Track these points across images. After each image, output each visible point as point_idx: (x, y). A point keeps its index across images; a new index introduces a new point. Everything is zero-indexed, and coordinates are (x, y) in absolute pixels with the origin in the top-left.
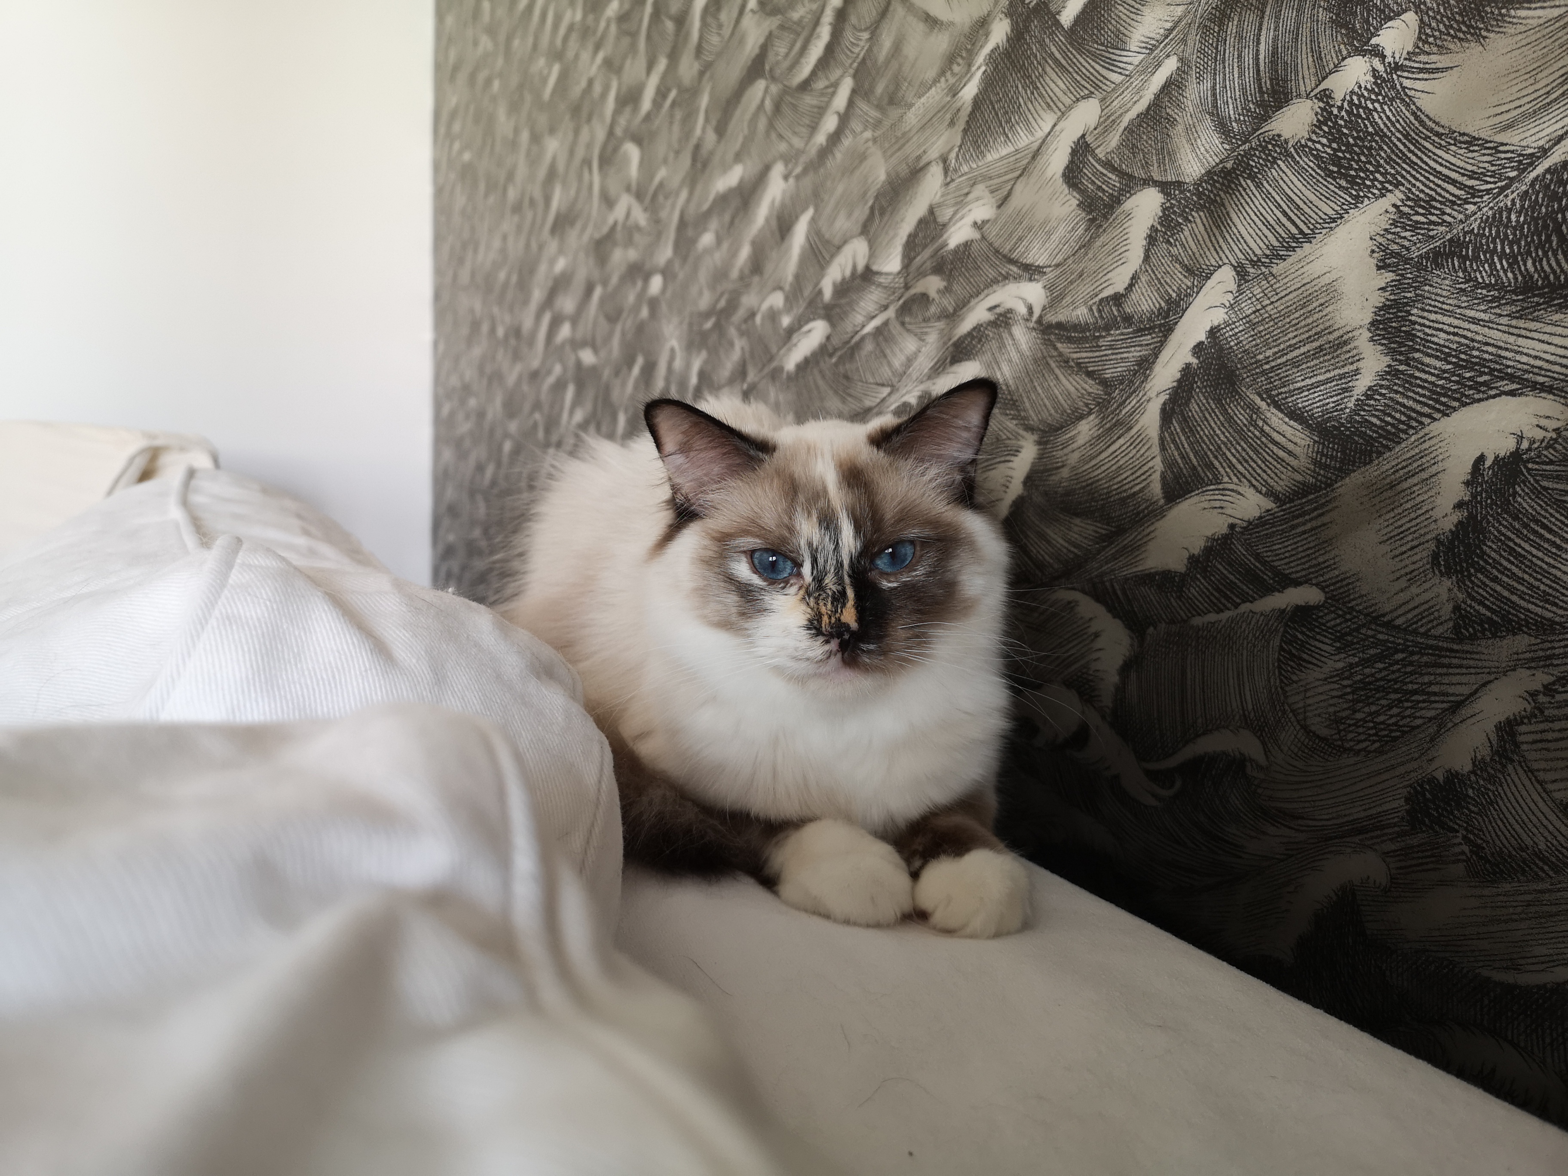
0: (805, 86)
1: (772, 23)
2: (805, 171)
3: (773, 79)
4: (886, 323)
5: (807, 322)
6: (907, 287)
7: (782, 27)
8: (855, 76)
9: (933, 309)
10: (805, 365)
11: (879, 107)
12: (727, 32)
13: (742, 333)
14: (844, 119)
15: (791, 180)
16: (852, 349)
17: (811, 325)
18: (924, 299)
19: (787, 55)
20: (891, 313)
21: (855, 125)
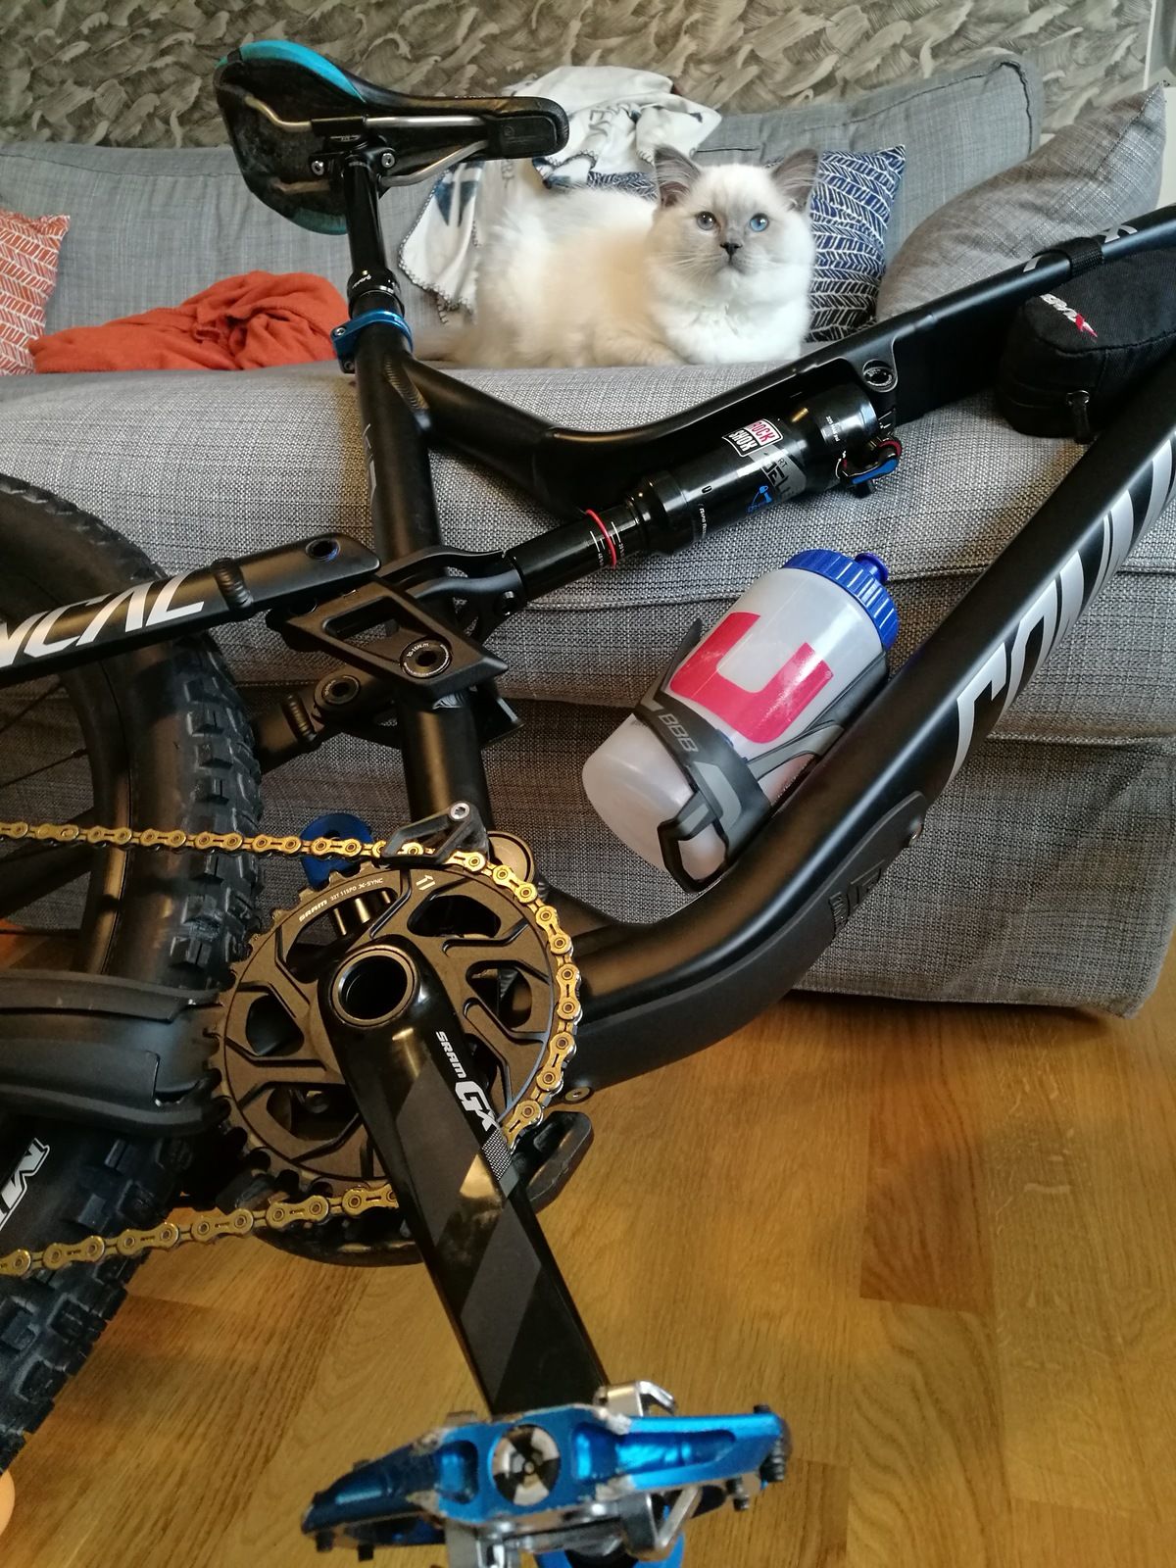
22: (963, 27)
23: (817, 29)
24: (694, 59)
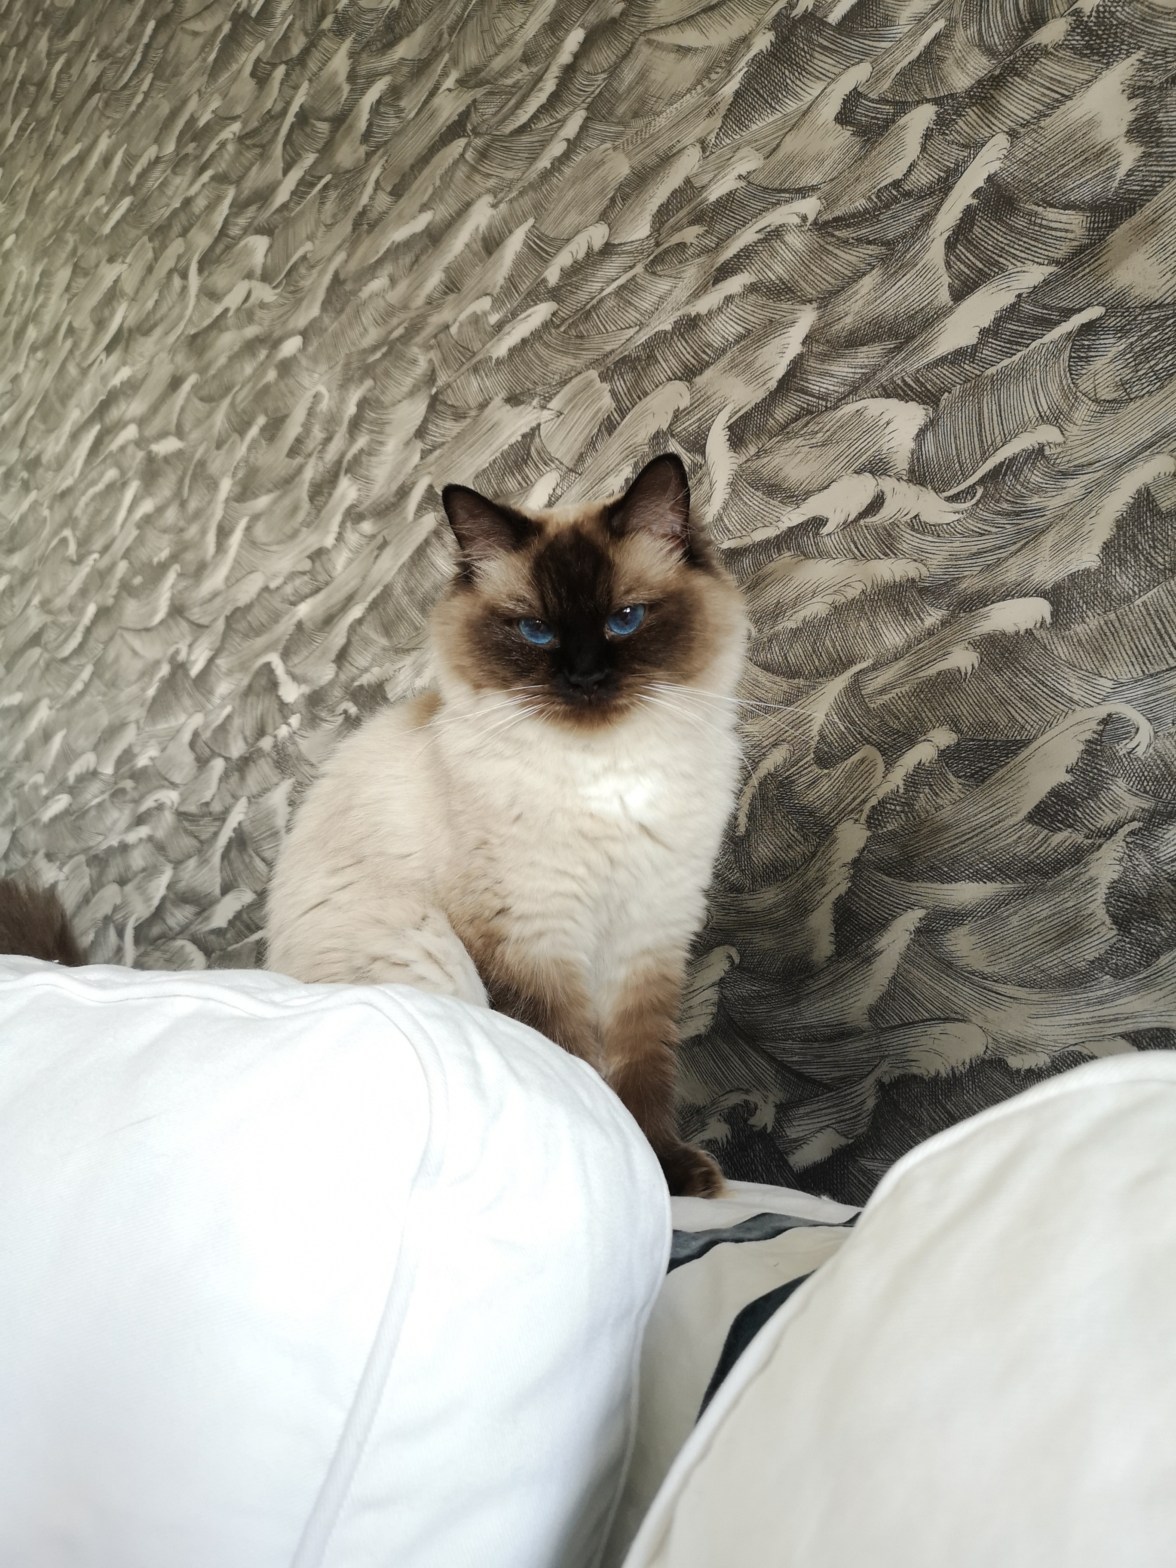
0: (65, 660)
1: (49, 618)
2: (63, 707)
3: (45, 649)
4: (104, 801)
5: (58, 794)
6: (116, 783)
7: (54, 623)
8: (95, 665)
9: (128, 797)
10: (55, 819)
11: (106, 685)
12: (17, 610)
13: (14, 796)
14: (87, 685)
15: (54, 711)
16: (83, 813)
17: (61, 796)
18: (123, 791)
19: (56, 639)
20: (106, 796)
21: (93, 691)
22: (796, 367)
23: (526, 430)
24: (354, 515)
